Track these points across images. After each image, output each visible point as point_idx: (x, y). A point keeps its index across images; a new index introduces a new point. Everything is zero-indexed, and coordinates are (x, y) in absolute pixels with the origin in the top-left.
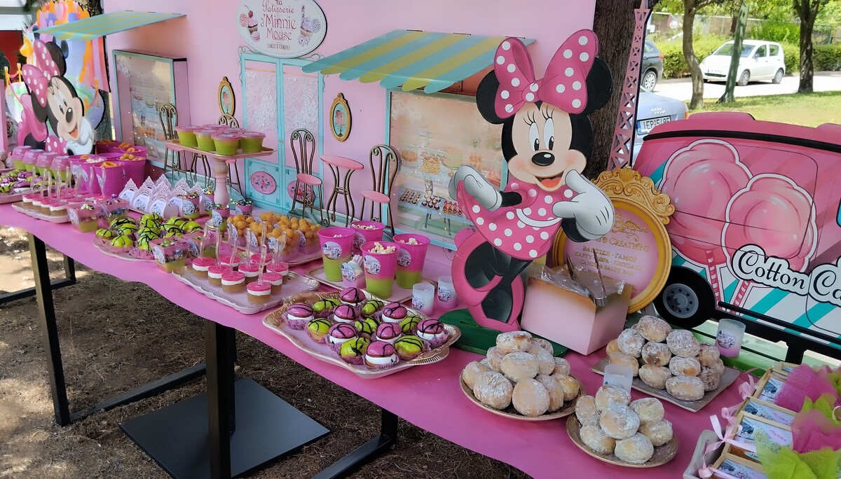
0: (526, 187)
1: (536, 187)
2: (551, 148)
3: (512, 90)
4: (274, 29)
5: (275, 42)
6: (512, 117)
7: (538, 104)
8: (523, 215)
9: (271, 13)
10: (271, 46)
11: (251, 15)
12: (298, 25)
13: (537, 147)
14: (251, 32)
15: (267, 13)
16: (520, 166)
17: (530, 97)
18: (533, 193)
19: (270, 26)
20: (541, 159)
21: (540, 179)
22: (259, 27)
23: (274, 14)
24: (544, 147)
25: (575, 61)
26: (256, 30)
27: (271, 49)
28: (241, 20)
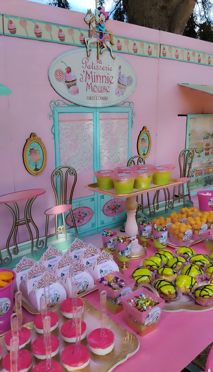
4: (93, 84)
5: (93, 94)
9: (91, 70)
10: (90, 98)
11: (69, 70)
12: (115, 80)
14: (69, 87)
15: (86, 69)
19: (89, 81)
22: (78, 82)
23: (93, 71)
26: (75, 85)
27: (91, 101)
28: (56, 75)
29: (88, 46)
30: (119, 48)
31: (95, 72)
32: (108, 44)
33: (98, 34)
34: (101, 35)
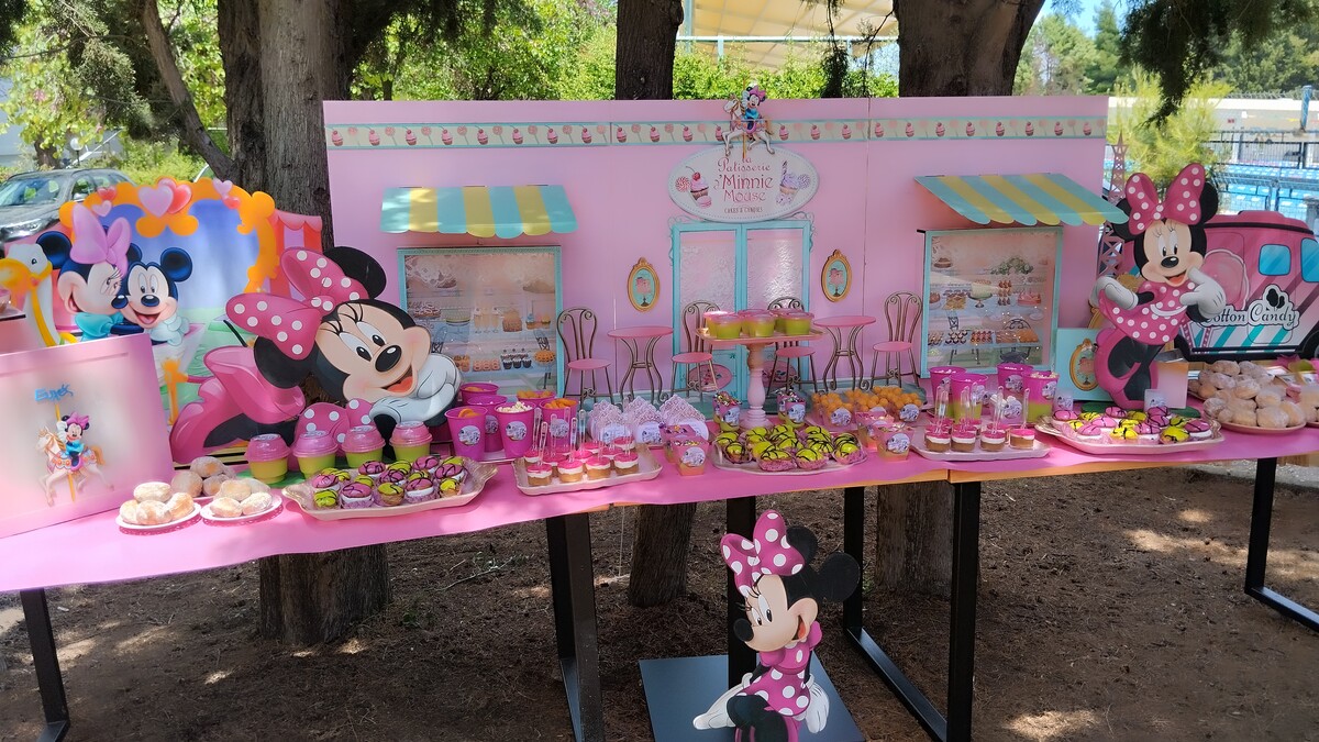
0: (1157, 286)
1: (1165, 284)
2: (1176, 252)
3: (1142, 212)
4: (736, 192)
5: (736, 205)
6: (1143, 234)
7: (1164, 220)
8: (1156, 310)
9: (733, 172)
10: (730, 211)
11: (697, 177)
12: (775, 183)
13: (1164, 253)
14: (696, 198)
16: (1152, 270)
17: (1157, 216)
18: (1164, 289)
20: (1167, 263)
21: (1169, 278)
22: (710, 191)
23: (737, 173)
24: (1171, 253)
25: (1190, 186)
26: (706, 194)
27: (730, 214)
28: (678, 185)
29: (727, 143)
30: (784, 137)
31: (739, 175)
32: (763, 134)
33: (746, 124)
34: (751, 124)
